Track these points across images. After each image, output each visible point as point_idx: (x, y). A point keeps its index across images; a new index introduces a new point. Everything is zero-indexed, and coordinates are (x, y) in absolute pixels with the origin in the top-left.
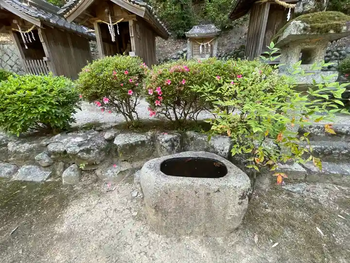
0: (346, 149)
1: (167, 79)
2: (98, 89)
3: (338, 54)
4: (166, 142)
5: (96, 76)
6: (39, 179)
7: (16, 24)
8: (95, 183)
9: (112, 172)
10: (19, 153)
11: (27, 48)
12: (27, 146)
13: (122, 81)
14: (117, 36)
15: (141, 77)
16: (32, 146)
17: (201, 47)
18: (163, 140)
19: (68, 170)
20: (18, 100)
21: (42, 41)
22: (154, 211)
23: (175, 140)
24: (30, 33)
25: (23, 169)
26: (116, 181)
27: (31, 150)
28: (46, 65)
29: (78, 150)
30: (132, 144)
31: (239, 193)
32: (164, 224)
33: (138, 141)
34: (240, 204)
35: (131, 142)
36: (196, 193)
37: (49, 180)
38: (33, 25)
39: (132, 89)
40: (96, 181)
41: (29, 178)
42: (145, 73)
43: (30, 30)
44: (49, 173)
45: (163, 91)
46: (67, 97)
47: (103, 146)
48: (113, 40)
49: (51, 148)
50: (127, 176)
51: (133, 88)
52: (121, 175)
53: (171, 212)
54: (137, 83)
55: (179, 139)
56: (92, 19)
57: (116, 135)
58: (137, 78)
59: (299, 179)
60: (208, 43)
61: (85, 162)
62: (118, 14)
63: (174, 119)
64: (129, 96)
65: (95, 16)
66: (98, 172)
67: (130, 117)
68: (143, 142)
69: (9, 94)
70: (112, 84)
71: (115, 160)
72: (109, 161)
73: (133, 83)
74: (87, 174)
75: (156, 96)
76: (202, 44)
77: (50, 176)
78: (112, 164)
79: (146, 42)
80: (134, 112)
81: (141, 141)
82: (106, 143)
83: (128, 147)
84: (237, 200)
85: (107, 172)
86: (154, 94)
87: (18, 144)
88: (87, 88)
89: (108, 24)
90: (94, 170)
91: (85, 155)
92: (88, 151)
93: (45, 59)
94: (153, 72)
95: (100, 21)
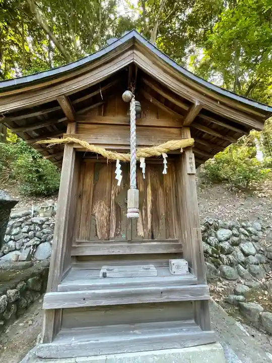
3: (246, 232)
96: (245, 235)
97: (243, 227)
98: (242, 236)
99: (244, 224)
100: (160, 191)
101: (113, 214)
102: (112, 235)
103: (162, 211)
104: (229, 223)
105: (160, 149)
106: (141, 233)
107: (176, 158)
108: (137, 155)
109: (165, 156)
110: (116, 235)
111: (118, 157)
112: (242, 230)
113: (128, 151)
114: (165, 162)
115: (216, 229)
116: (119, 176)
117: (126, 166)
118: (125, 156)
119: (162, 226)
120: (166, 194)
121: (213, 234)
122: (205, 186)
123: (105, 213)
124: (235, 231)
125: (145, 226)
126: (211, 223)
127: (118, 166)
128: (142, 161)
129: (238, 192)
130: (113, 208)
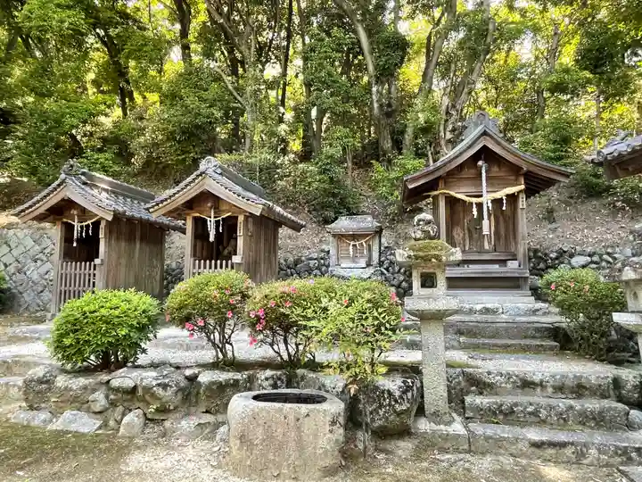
0: (531, 404)
1: (272, 301)
2: (194, 310)
3: (610, 260)
4: (267, 379)
5: (194, 296)
6: (85, 430)
7: (73, 215)
8: (163, 437)
9: (188, 424)
10: (71, 390)
11: (75, 245)
12: (82, 381)
13: (222, 302)
14: (218, 234)
15: (245, 297)
16: (87, 382)
17: (351, 247)
18: (263, 377)
19: (131, 414)
20: (101, 320)
21: (101, 235)
22: (238, 442)
23: (279, 379)
24: (88, 226)
25: (68, 414)
26: (191, 436)
27: (85, 388)
28: (95, 269)
29: (154, 383)
30: (221, 383)
31: (329, 418)
32: (248, 463)
33: (230, 379)
34: (331, 431)
35: (221, 379)
36: (285, 418)
37: (100, 432)
38: (97, 215)
39: (232, 310)
40: (164, 435)
41: (73, 427)
42: (250, 293)
43: (89, 222)
44: (99, 423)
45: (266, 314)
46: (149, 318)
47: (182, 385)
48: (212, 239)
49: (115, 383)
50: (208, 430)
51: (233, 308)
52: (199, 428)
53: (257, 445)
54: (237, 304)
55: (284, 378)
56: (187, 212)
57: (199, 373)
58: (239, 298)
59: (461, 448)
60: (363, 241)
61: (158, 401)
62: (224, 207)
63: (286, 357)
64: (227, 319)
65: (192, 209)
66: (167, 424)
67: (221, 351)
68: (237, 381)
69: (91, 312)
70: (211, 305)
71: (193, 409)
72: (183, 410)
73: (233, 305)
74: (152, 425)
75: (258, 319)
76: (352, 243)
77: (100, 428)
78: (188, 414)
79: (262, 237)
80: (228, 343)
81: (234, 380)
82: (186, 382)
83: (214, 387)
84: (328, 428)
85: (180, 423)
86: (256, 316)
87: (70, 379)
88: (181, 308)
89: (209, 219)
90: (163, 420)
91: (160, 392)
92: (165, 386)
93: (97, 261)
94: (258, 293)
95: (198, 215)
96: (609, 262)
97: (608, 254)
98: (604, 264)
99: (609, 250)
100: (501, 218)
101: (467, 235)
102: (467, 248)
103: (502, 232)
104: (589, 250)
105: (502, 194)
106: (487, 246)
107: (513, 198)
108: (487, 199)
109: (504, 198)
110: (470, 249)
111: (474, 200)
112: (605, 257)
113: (481, 196)
114: (505, 201)
115: (572, 256)
116: (475, 212)
117: (480, 206)
118: (479, 200)
119: (502, 241)
120: (505, 221)
121: (566, 261)
122: (572, 201)
123: (461, 235)
124: (596, 258)
125: (490, 243)
126: (565, 249)
127: (474, 206)
128: (489, 202)
129: (624, 209)
130: (466, 231)
